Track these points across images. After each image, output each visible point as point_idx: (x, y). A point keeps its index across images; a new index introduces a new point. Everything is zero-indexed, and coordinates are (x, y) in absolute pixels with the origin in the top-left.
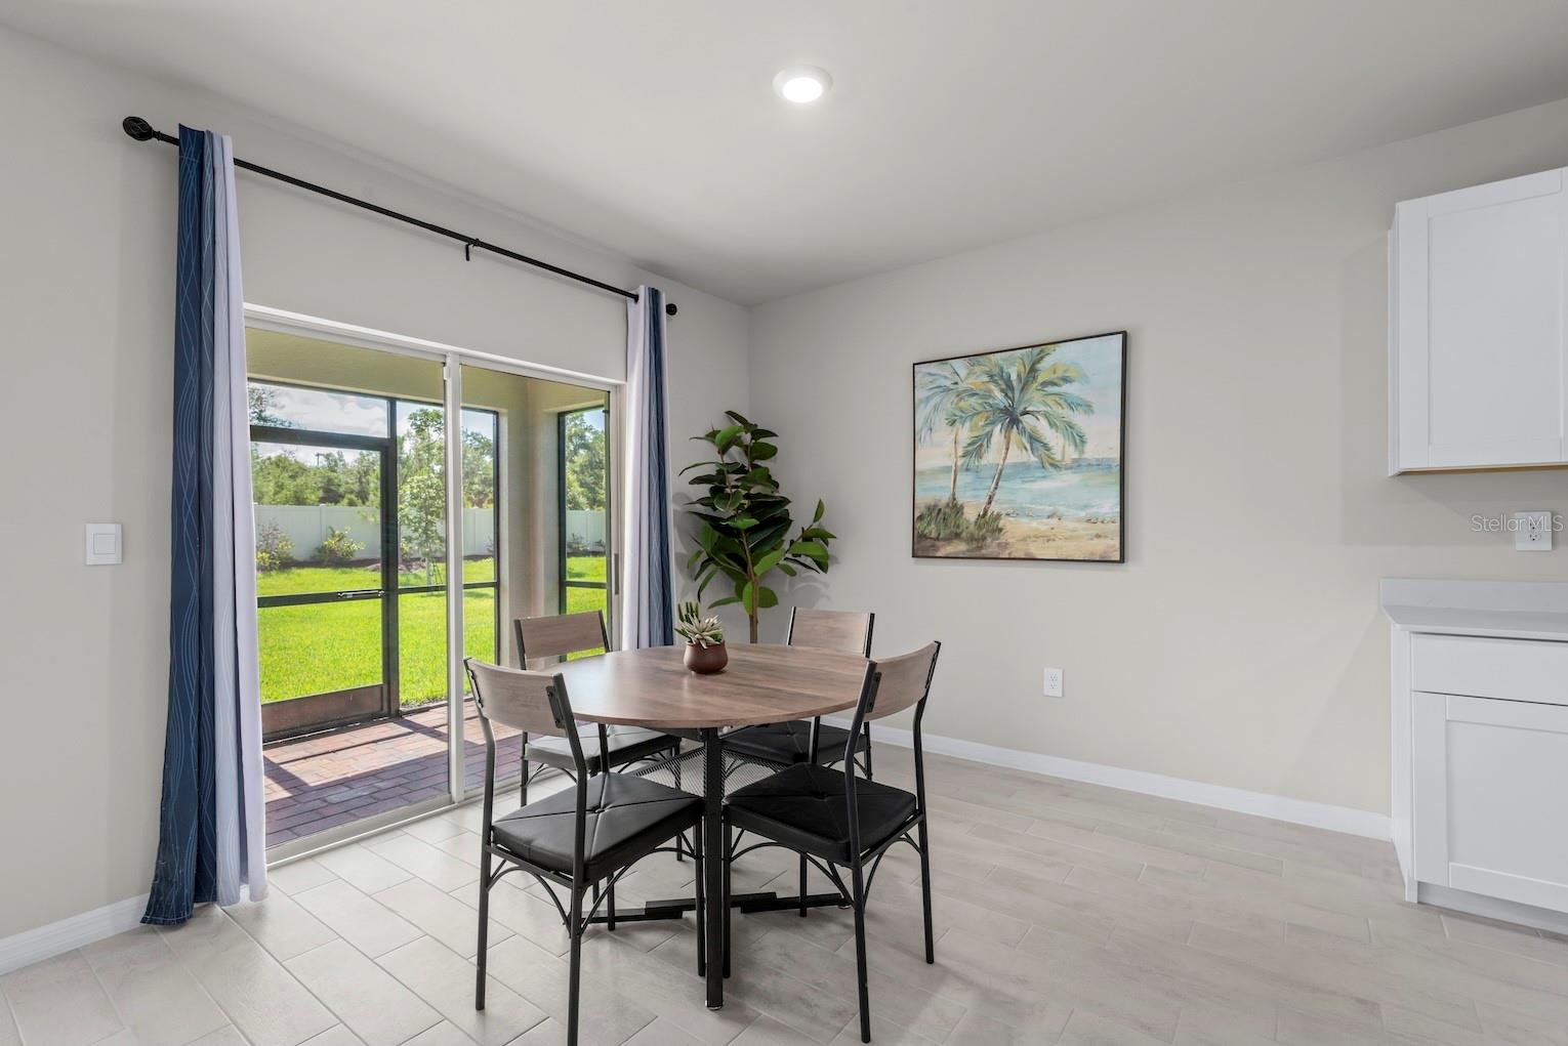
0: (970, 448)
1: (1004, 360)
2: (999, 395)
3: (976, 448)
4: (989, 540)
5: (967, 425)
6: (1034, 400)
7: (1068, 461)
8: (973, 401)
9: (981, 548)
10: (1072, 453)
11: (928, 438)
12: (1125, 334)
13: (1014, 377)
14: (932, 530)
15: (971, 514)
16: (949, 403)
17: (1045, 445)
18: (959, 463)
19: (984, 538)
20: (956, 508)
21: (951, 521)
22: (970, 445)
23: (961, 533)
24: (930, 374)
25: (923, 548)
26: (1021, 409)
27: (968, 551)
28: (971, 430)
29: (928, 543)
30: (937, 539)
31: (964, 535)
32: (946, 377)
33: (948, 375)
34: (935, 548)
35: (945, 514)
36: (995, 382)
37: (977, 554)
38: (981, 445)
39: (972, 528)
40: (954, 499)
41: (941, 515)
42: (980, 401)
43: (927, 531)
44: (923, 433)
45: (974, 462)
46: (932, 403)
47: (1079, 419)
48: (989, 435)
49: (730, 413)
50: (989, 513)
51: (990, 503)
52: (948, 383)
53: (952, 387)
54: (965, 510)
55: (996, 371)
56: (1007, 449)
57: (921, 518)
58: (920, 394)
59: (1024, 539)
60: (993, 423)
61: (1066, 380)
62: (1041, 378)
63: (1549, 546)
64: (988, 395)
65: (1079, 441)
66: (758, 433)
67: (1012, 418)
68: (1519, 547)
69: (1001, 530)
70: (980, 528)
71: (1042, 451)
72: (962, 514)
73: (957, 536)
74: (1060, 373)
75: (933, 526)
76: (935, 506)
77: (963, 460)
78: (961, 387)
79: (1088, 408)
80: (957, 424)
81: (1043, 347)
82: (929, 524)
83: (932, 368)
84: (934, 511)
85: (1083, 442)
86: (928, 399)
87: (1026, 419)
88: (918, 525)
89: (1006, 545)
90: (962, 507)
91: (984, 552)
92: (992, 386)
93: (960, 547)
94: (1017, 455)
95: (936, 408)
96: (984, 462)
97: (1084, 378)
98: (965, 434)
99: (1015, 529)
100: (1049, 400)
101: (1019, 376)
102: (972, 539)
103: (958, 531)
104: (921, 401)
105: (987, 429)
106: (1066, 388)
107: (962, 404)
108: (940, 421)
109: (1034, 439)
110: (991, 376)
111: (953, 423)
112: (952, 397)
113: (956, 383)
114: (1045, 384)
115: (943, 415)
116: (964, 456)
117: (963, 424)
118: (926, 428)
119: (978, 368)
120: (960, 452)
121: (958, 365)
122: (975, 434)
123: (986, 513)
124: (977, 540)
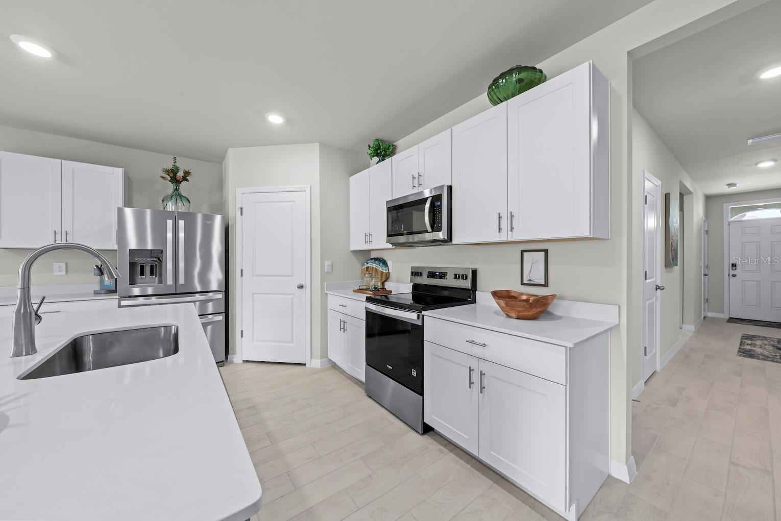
63: (65, 273)
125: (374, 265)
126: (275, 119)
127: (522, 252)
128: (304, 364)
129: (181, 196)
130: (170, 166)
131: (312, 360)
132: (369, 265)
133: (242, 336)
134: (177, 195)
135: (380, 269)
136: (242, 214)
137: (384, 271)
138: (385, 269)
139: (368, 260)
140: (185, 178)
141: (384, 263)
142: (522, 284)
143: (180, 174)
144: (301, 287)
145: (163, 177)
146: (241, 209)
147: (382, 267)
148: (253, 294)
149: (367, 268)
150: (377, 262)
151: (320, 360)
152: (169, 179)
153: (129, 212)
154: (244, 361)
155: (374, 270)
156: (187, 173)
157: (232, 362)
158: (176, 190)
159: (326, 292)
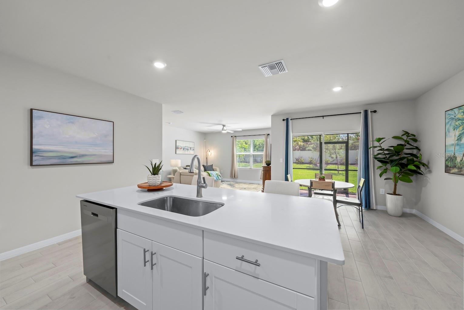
0: (458, 138)
5: (458, 130)
8: (460, 122)
9: (461, 171)
11: (448, 135)
15: (459, 160)
16: (454, 123)
18: (456, 143)
19: (462, 168)
20: (455, 157)
21: (454, 162)
22: (458, 136)
23: (456, 166)
24: (449, 114)
25: (448, 170)
27: (458, 172)
29: (448, 168)
30: (451, 167)
31: (457, 166)
32: (453, 115)
33: (453, 114)
34: (450, 171)
35: (452, 159)
37: (460, 173)
38: (461, 137)
39: (459, 165)
40: (455, 154)
41: (451, 160)
42: (461, 122)
43: (448, 164)
44: (447, 133)
45: (459, 142)
46: (450, 123)
49: (404, 131)
51: (463, 156)
52: (453, 117)
53: (454, 118)
54: (457, 158)
57: (447, 160)
58: (447, 121)
70: (461, 164)
72: (457, 159)
75: (450, 163)
77: (457, 141)
78: (457, 117)
80: (455, 130)
83: (450, 112)
84: (450, 158)
86: (448, 122)
88: (446, 162)
91: (462, 173)
93: (455, 170)
95: (450, 125)
96: (462, 142)
98: (457, 133)
102: (459, 168)
103: (456, 165)
105: (463, 131)
107: (457, 123)
108: (451, 129)
112: (454, 121)
113: (455, 116)
115: (452, 127)
116: (457, 140)
117: (457, 130)
118: (448, 132)
119: (461, 111)
120: (456, 139)
121: (456, 110)
122: (460, 133)
123: (462, 160)
124: (460, 168)
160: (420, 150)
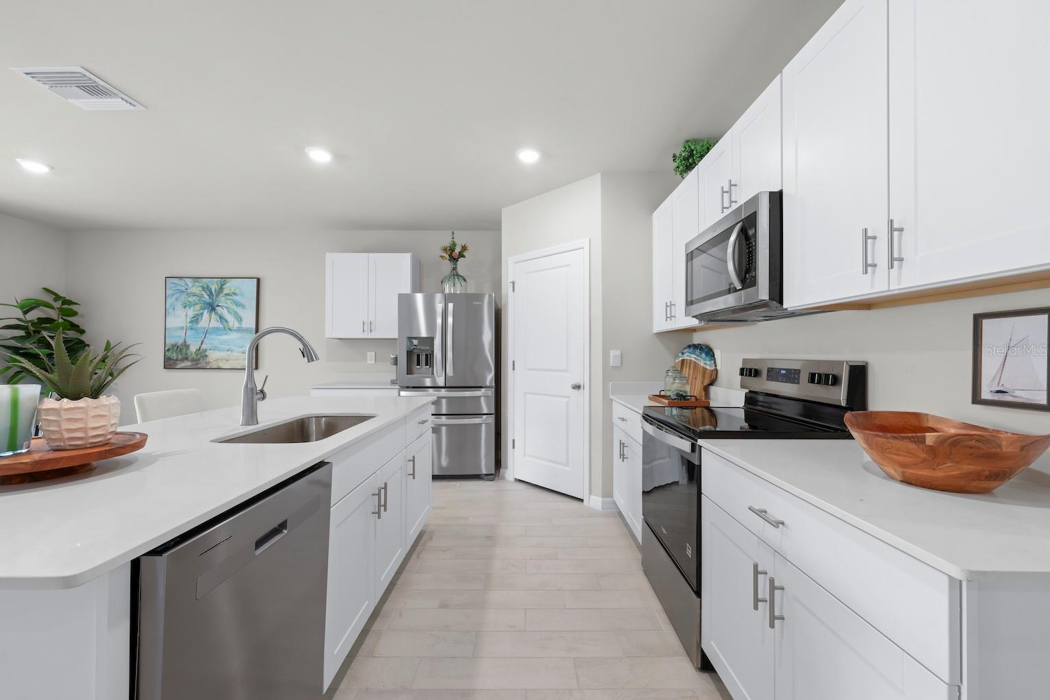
0: (193, 319)
1: (209, 282)
2: (207, 297)
3: (196, 319)
4: (201, 361)
5: (192, 308)
6: (222, 300)
7: (235, 328)
8: (194, 298)
9: (198, 364)
10: (237, 325)
11: (172, 313)
12: (258, 280)
13: (213, 290)
14: (174, 356)
15: (193, 349)
16: (183, 298)
17: (226, 321)
18: (188, 326)
19: (199, 360)
20: (186, 346)
21: (184, 351)
24: (174, 283)
25: (169, 364)
26: (216, 304)
27: (192, 365)
28: (194, 311)
29: (172, 362)
30: (177, 360)
31: (190, 358)
32: (181, 286)
33: (182, 284)
34: (175, 364)
35: (181, 349)
36: (205, 291)
37: (196, 367)
38: (198, 318)
39: (193, 355)
40: (185, 342)
41: (179, 349)
42: (198, 299)
43: (171, 356)
44: (170, 311)
45: (195, 326)
46: (175, 297)
47: (239, 310)
48: (202, 314)
49: (46, 290)
50: (202, 348)
51: (202, 344)
52: (183, 288)
53: (185, 290)
55: (205, 286)
56: (210, 321)
57: (168, 350)
58: (169, 292)
59: (216, 360)
60: (204, 309)
61: (235, 294)
62: (225, 291)
63: (374, 362)
64: (202, 296)
65: (240, 320)
66: (66, 302)
67: (212, 308)
68: (369, 362)
69: (207, 356)
70: (197, 355)
71: (225, 323)
72: (189, 348)
73: (187, 359)
74: (233, 291)
75: (174, 354)
76: (176, 345)
77: (190, 324)
78: (189, 291)
79: (243, 307)
80: (187, 307)
81: (224, 279)
82: (172, 353)
83: (176, 281)
84: (176, 347)
85: (241, 320)
86: (173, 295)
87: (217, 308)
88: (167, 354)
89: (209, 363)
90: (189, 346)
91: (199, 366)
92: (204, 293)
93: (188, 364)
94: (215, 323)
95: (177, 299)
96: (199, 326)
97: (242, 295)
98: (191, 312)
99: (213, 356)
100: (228, 302)
101: (215, 290)
102: (193, 360)
103: (187, 356)
104: (169, 295)
105: (201, 311)
106: (234, 297)
107: (189, 299)
108: (179, 306)
109: (221, 318)
110: (203, 288)
111: (185, 307)
112: (185, 295)
113: (187, 289)
114: (227, 295)
115: (180, 303)
116: (190, 322)
117: (190, 308)
118: (171, 308)
119: (197, 284)
120: (189, 320)
121: (188, 281)
122: (195, 313)
123: (200, 348)
124: (196, 361)
125: (693, 357)
126: (529, 156)
127: (978, 319)
128: (582, 500)
129: (458, 275)
130: (447, 243)
131: (592, 496)
132: (686, 357)
133: (514, 448)
134: (455, 274)
135: (702, 364)
136: (514, 291)
137: (708, 367)
138: (708, 363)
139: (685, 349)
140: (461, 255)
141: (708, 351)
142: (977, 399)
143: (458, 250)
144: (577, 387)
145: (442, 257)
146: (513, 283)
147: (704, 360)
148: (526, 393)
149: (683, 361)
150: (698, 352)
151: (601, 499)
152: (448, 257)
153: (419, 297)
154: (516, 480)
155: (692, 366)
156: (464, 248)
157: (503, 478)
158: (454, 269)
159: (611, 397)
160: (82, 332)
